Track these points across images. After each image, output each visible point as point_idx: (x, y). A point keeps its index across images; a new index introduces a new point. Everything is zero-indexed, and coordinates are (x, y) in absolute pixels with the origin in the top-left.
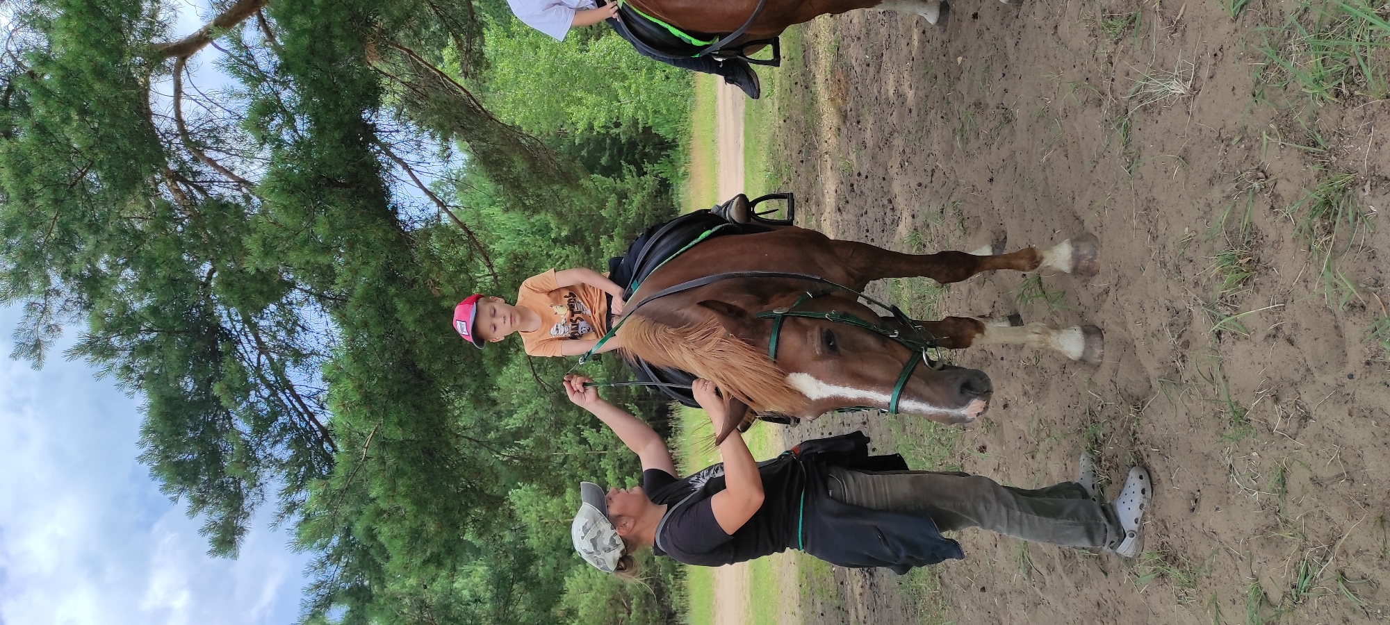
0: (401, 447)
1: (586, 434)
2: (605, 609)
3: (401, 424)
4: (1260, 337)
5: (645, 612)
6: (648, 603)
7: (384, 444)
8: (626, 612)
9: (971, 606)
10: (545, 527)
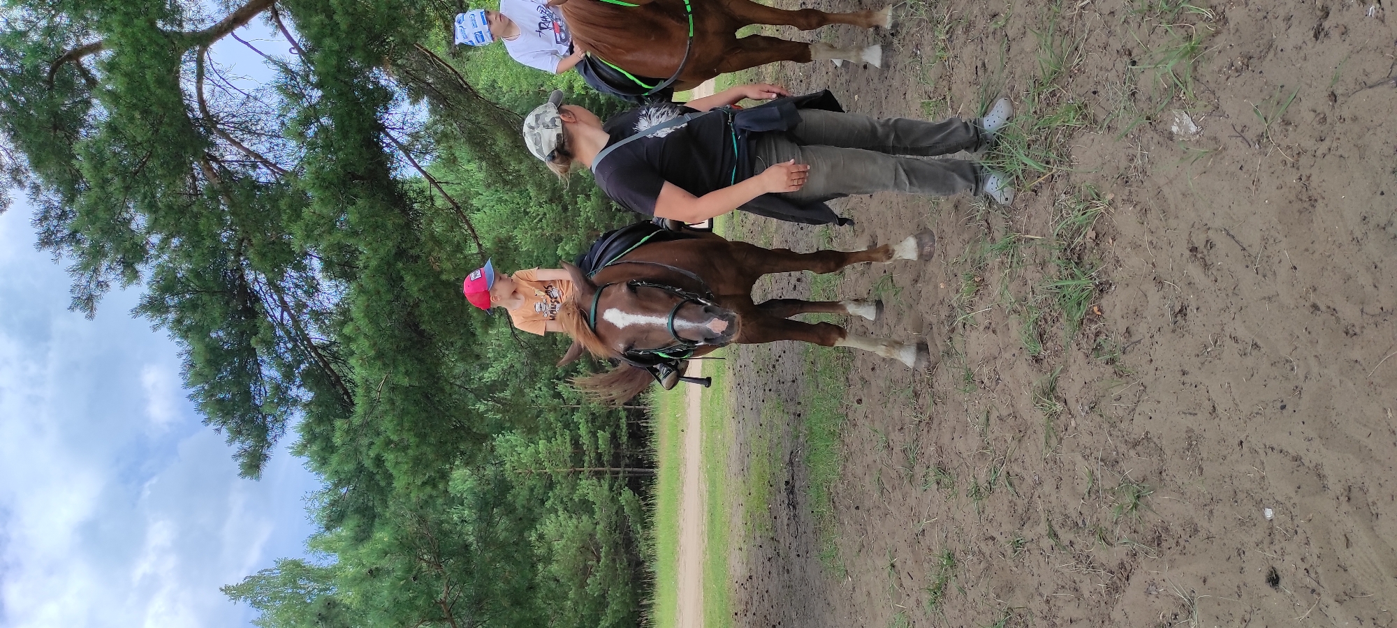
0: (407, 391)
1: (560, 388)
2: (575, 556)
3: (407, 373)
4: (981, 328)
5: (614, 560)
6: (616, 552)
7: (394, 389)
8: (595, 560)
9: (850, 522)
10: (518, 477)
